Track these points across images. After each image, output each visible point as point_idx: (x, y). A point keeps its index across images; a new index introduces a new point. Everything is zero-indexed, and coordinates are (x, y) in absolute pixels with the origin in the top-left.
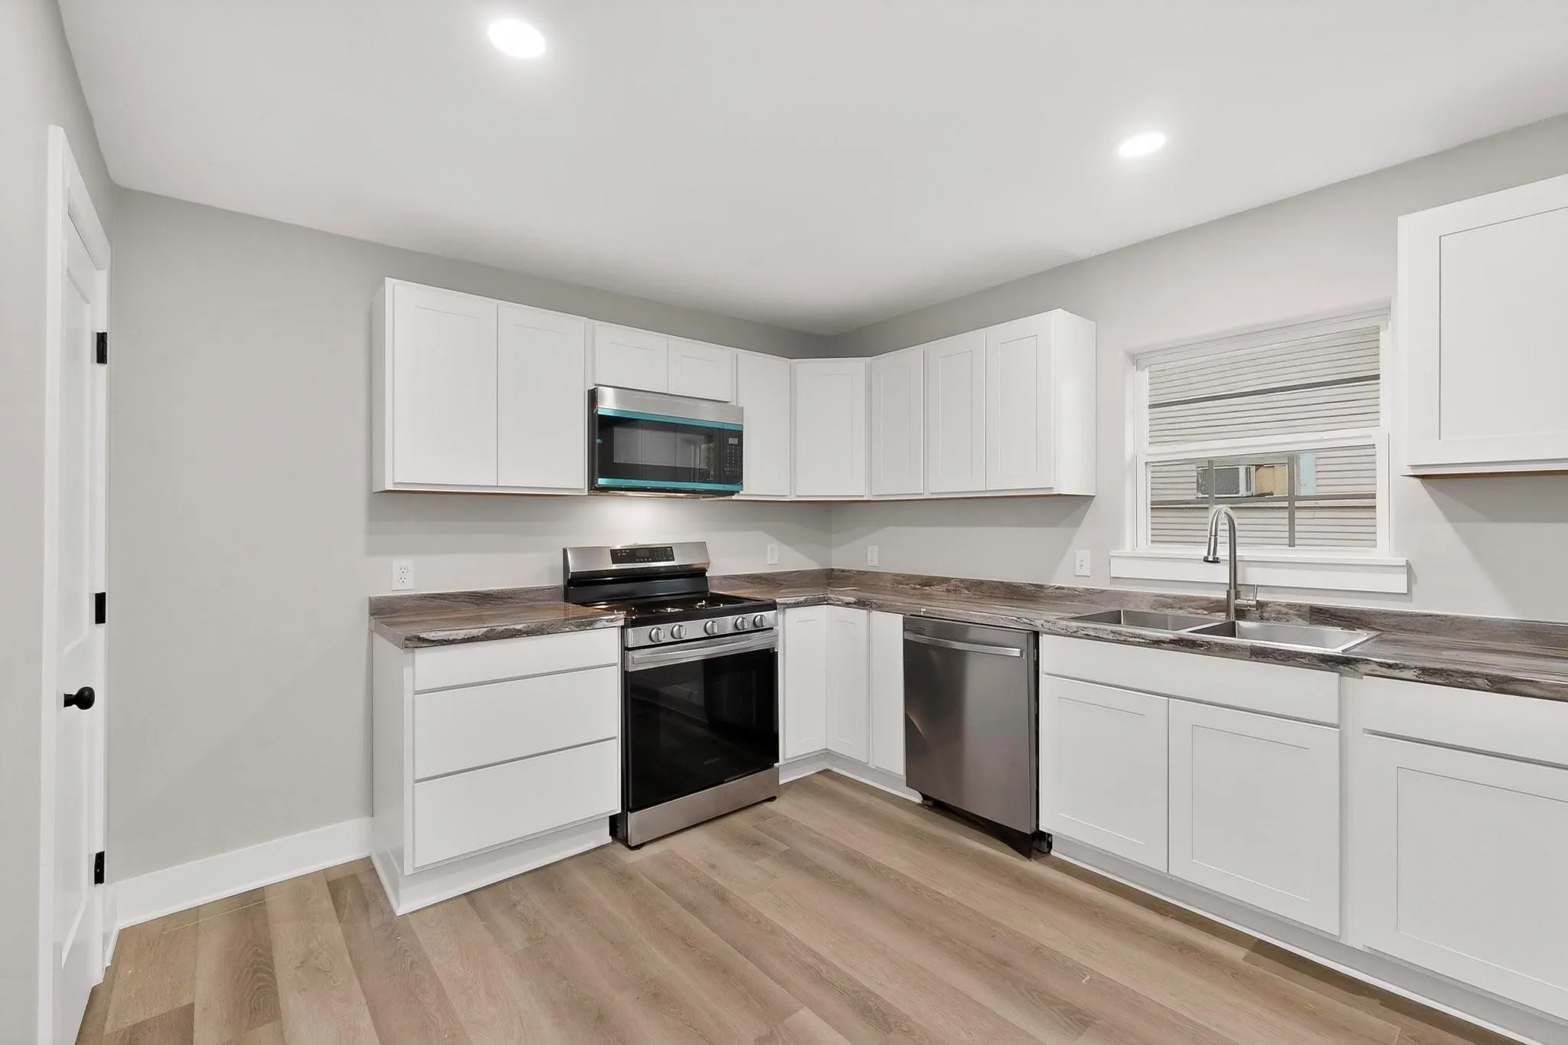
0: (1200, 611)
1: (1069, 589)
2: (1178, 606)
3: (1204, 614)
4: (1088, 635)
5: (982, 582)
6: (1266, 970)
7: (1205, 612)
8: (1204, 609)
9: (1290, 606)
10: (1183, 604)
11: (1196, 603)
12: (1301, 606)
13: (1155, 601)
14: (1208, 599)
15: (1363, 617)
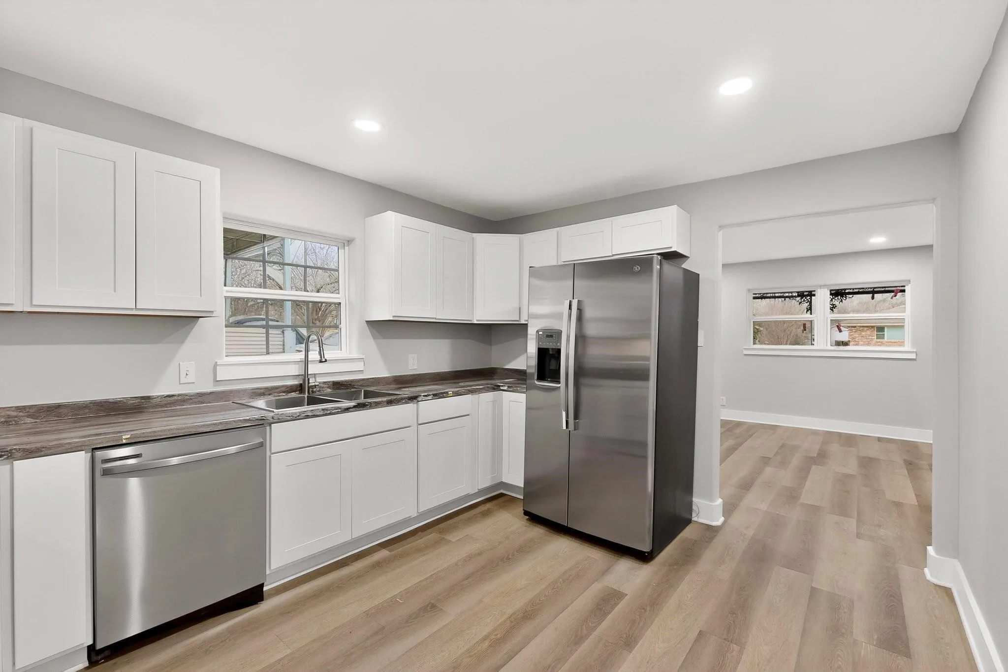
0: (281, 394)
1: (179, 395)
2: (268, 393)
3: (283, 395)
4: (308, 416)
5: (59, 406)
6: (398, 549)
7: (284, 394)
8: (284, 392)
9: (325, 383)
10: (270, 392)
11: (279, 390)
12: (329, 382)
13: (252, 393)
14: (283, 386)
15: (353, 384)
